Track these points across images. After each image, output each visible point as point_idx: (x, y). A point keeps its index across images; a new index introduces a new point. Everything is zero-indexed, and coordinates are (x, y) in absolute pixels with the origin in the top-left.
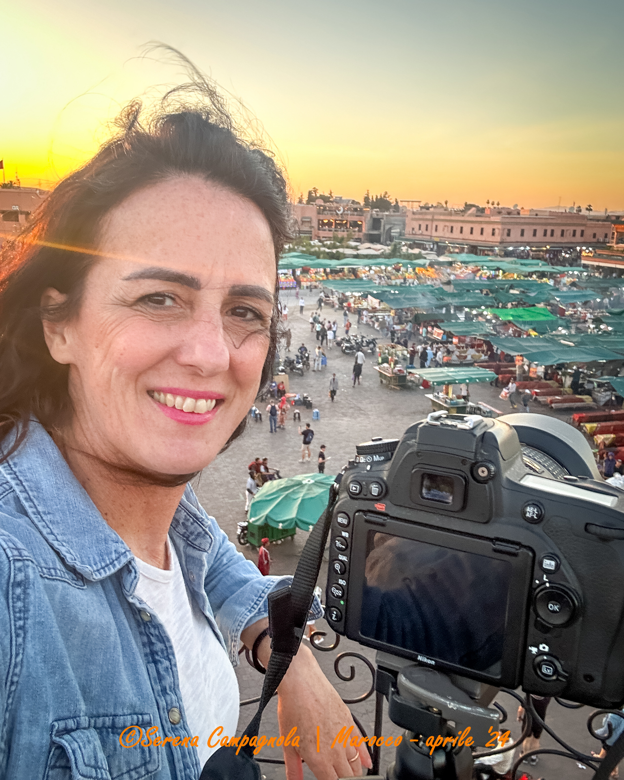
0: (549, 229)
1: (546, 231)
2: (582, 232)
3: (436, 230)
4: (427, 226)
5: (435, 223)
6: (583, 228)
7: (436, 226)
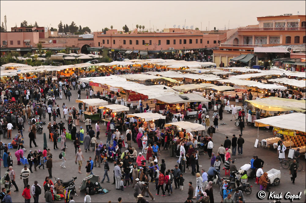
0: (183, 39)
1: (181, 40)
2: (201, 40)
3: (114, 43)
4: (108, 41)
5: (113, 39)
6: (201, 38)
7: (114, 41)
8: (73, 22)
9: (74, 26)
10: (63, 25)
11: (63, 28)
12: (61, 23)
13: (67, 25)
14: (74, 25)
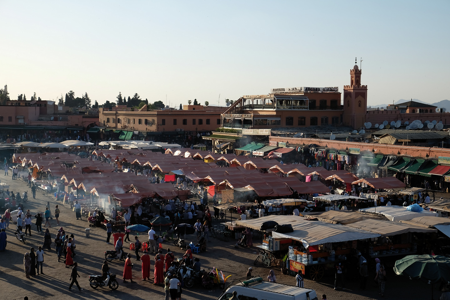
0: (197, 119)
1: (194, 120)
3: (119, 122)
5: (118, 117)
7: (119, 119)
8: (136, 95)
9: (139, 99)
10: (123, 99)
11: (123, 101)
12: (120, 95)
13: (129, 98)
14: (138, 97)
